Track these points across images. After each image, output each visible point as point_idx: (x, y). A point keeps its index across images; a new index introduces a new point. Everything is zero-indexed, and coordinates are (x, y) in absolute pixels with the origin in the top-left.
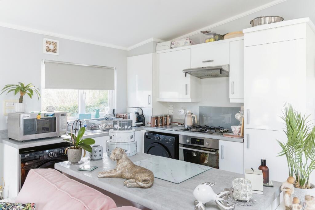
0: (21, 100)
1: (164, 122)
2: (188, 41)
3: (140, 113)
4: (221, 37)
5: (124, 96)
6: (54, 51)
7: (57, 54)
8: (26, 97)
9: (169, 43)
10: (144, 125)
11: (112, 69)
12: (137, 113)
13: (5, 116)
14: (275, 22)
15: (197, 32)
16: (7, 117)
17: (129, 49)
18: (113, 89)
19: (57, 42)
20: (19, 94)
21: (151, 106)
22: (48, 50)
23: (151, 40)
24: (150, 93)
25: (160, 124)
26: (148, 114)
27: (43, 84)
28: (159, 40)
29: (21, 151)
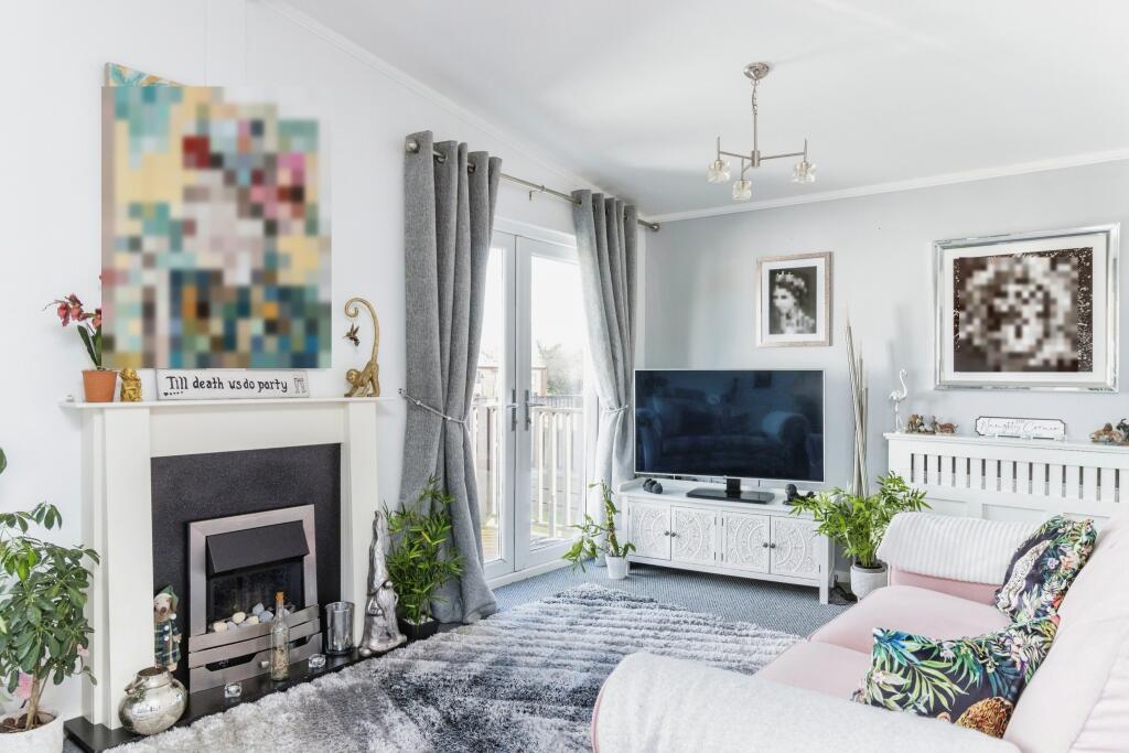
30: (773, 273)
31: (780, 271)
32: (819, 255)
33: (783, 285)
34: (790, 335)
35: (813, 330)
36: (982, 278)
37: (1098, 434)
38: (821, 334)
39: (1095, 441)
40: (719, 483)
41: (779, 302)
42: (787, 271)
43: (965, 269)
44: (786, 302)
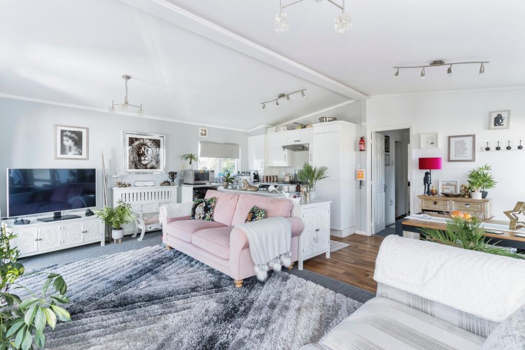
0: (190, 163)
1: (272, 180)
2: (286, 128)
3: (256, 174)
4: (305, 127)
5: (245, 162)
6: (205, 135)
7: (207, 136)
8: (193, 160)
9: (274, 128)
10: (258, 181)
11: (239, 145)
12: (254, 174)
13: (181, 171)
14: (329, 121)
15: (291, 122)
16: (183, 173)
17: (248, 131)
18: (239, 158)
19: (207, 129)
20: (189, 160)
21: (263, 169)
22: (202, 134)
23: (263, 126)
24: (263, 161)
25: (269, 181)
26: (261, 174)
27: (199, 154)
28: (269, 126)
29: (194, 189)
30: (62, 132)
31: (66, 131)
32: (84, 128)
33: (66, 136)
34: (70, 155)
35: (81, 154)
36: (136, 143)
37: (162, 184)
38: (84, 155)
39: (161, 185)
40: (51, 215)
41: (65, 143)
42: (69, 131)
43: (132, 141)
44: (69, 143)
